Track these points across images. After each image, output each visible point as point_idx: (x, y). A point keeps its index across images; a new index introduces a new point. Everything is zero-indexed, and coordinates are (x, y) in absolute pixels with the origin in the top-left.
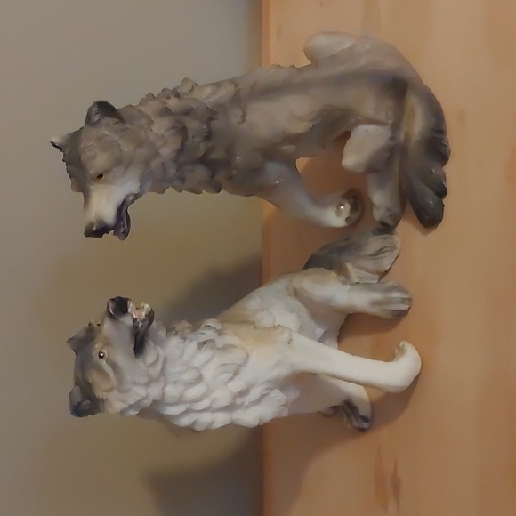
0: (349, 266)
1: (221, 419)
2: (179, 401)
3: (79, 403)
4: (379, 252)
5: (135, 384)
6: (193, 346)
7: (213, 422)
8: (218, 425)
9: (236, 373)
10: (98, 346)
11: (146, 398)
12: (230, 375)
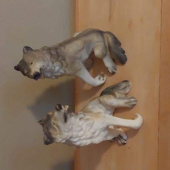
0: (116, 93)
1: (88, 142)
2: (77, 137)
3: (47, 141)
4: (125, 87)
5: (65, 132)
6: (78, 119)
8: (88, 144)
9: (91, 127)
11: (68, 136)
12: (89, 128)
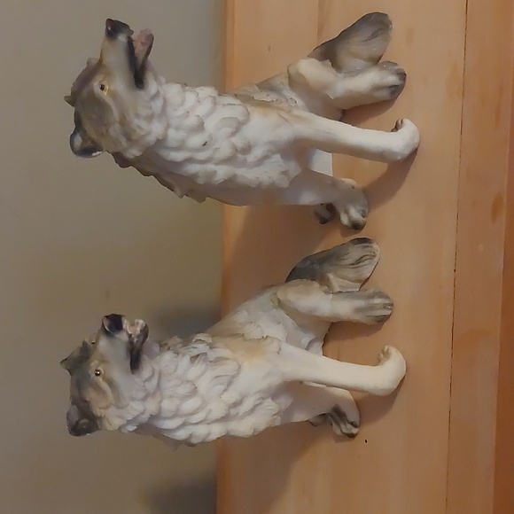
0: (331, 276)
1: (216, 431)
2: (175, 416)
3: (77, 422)
4: (359, 261)
5: (133, 399)
6: (186, 359)
7: (209, 434)
8: (214, 437)
9: (229, 384)
10: (94, 364)
11: (142, 413)
12: (222, 387)
